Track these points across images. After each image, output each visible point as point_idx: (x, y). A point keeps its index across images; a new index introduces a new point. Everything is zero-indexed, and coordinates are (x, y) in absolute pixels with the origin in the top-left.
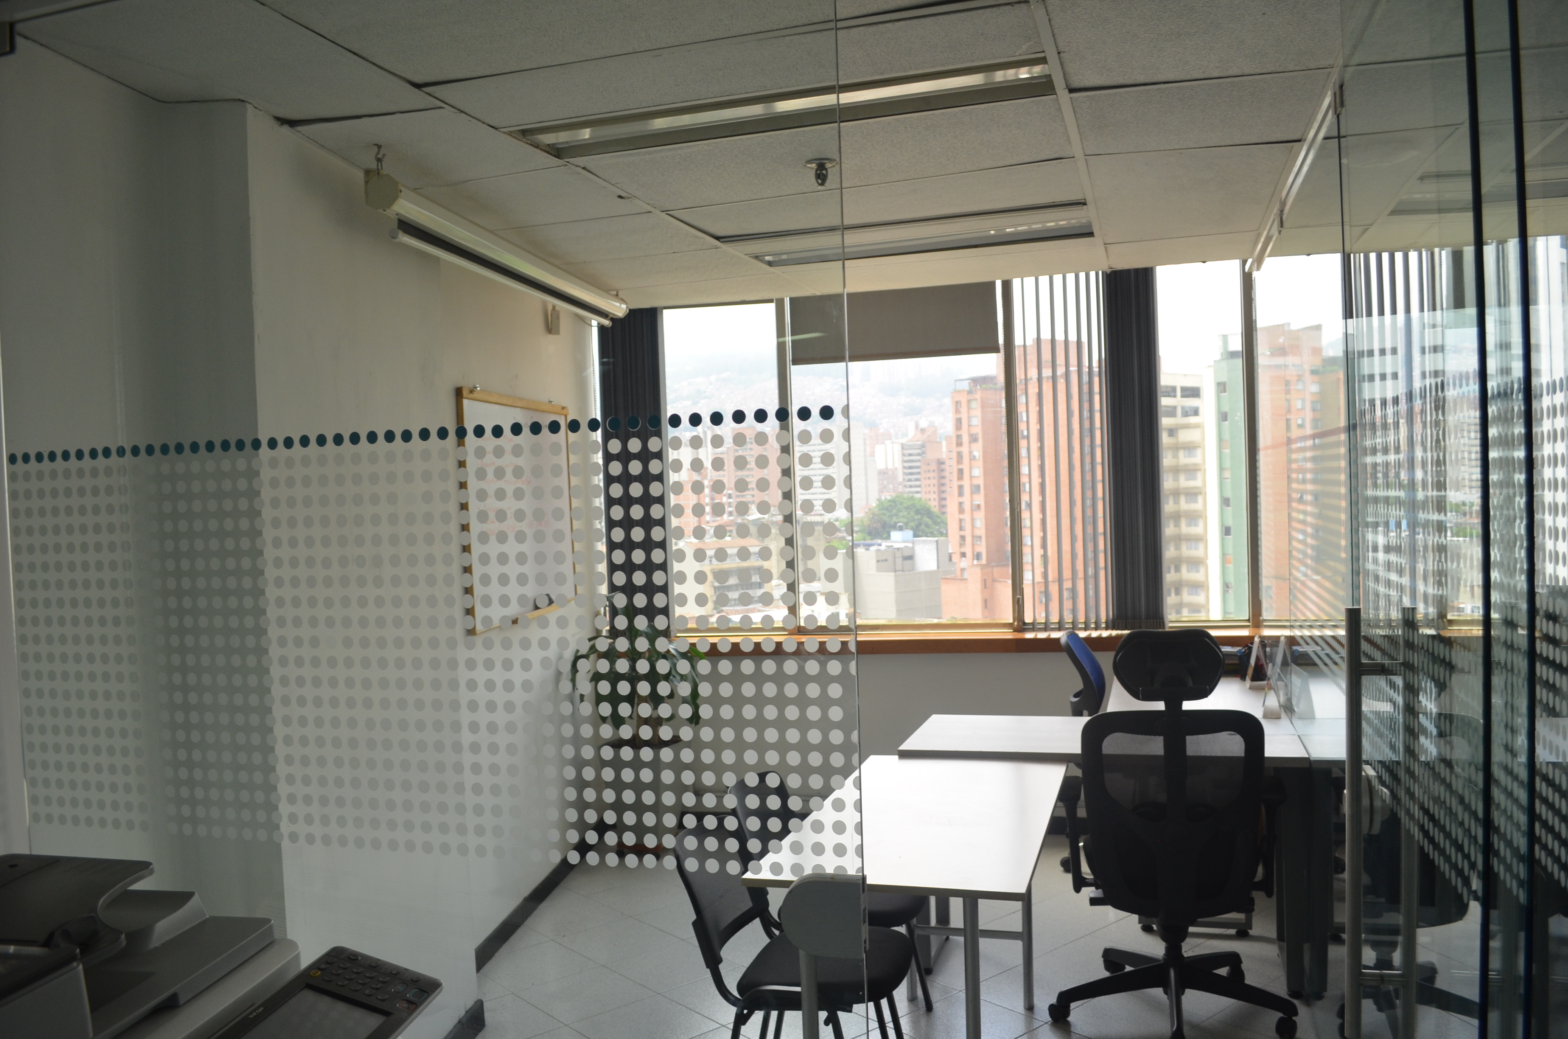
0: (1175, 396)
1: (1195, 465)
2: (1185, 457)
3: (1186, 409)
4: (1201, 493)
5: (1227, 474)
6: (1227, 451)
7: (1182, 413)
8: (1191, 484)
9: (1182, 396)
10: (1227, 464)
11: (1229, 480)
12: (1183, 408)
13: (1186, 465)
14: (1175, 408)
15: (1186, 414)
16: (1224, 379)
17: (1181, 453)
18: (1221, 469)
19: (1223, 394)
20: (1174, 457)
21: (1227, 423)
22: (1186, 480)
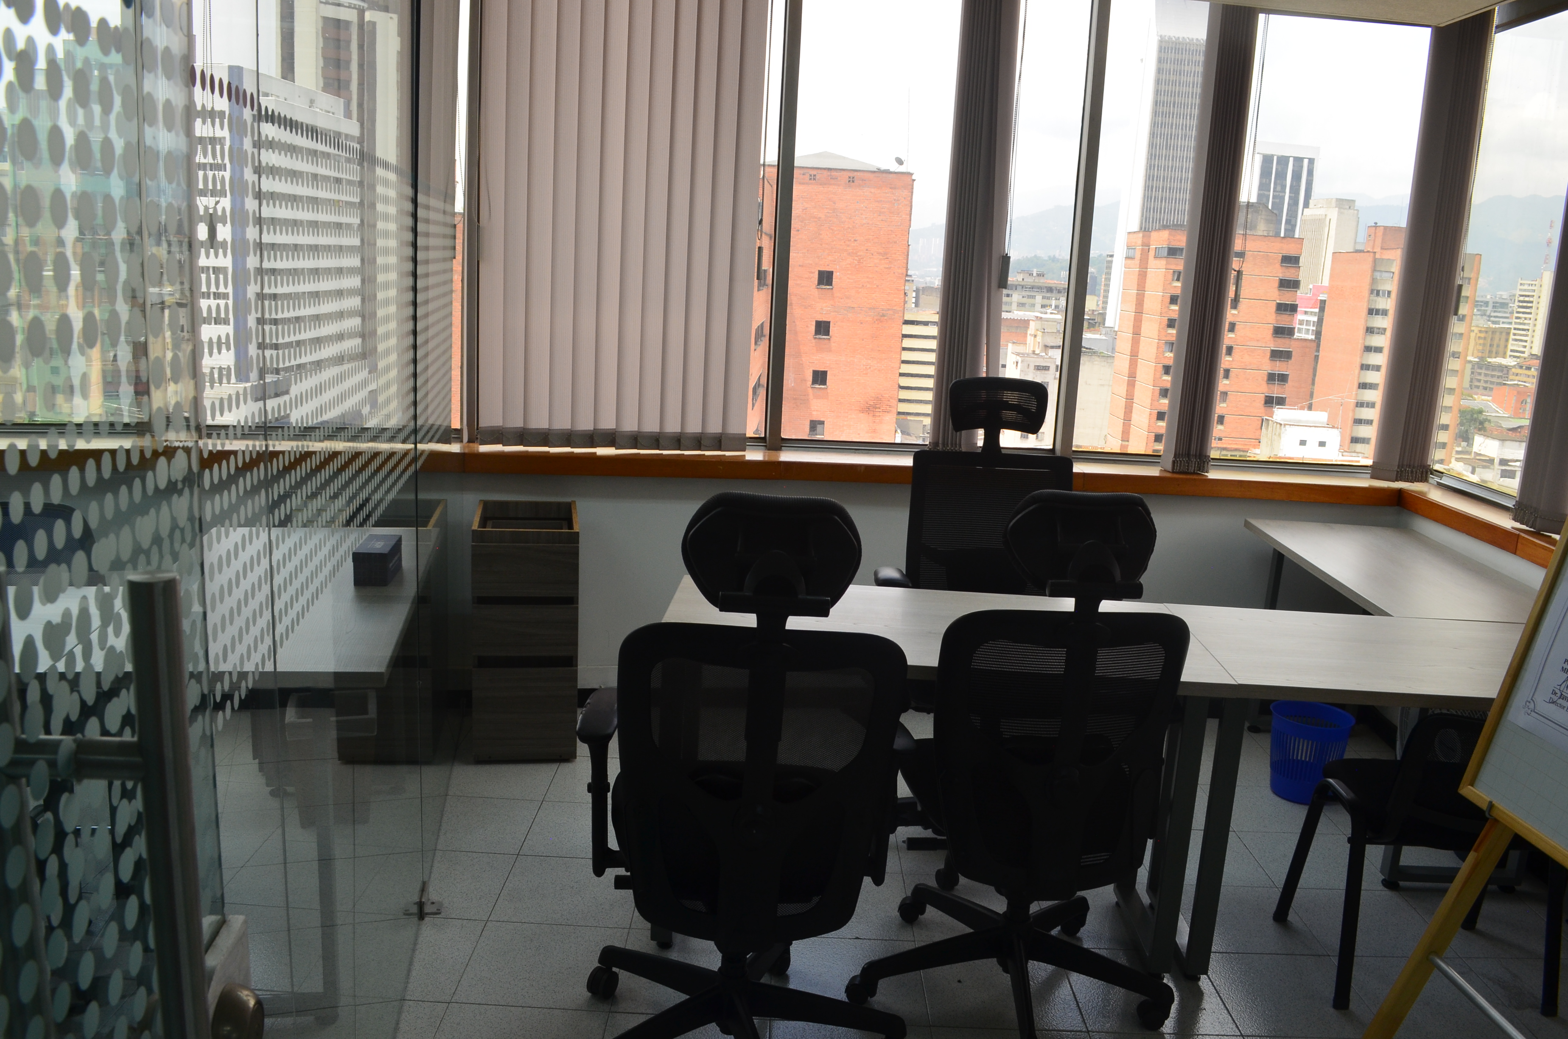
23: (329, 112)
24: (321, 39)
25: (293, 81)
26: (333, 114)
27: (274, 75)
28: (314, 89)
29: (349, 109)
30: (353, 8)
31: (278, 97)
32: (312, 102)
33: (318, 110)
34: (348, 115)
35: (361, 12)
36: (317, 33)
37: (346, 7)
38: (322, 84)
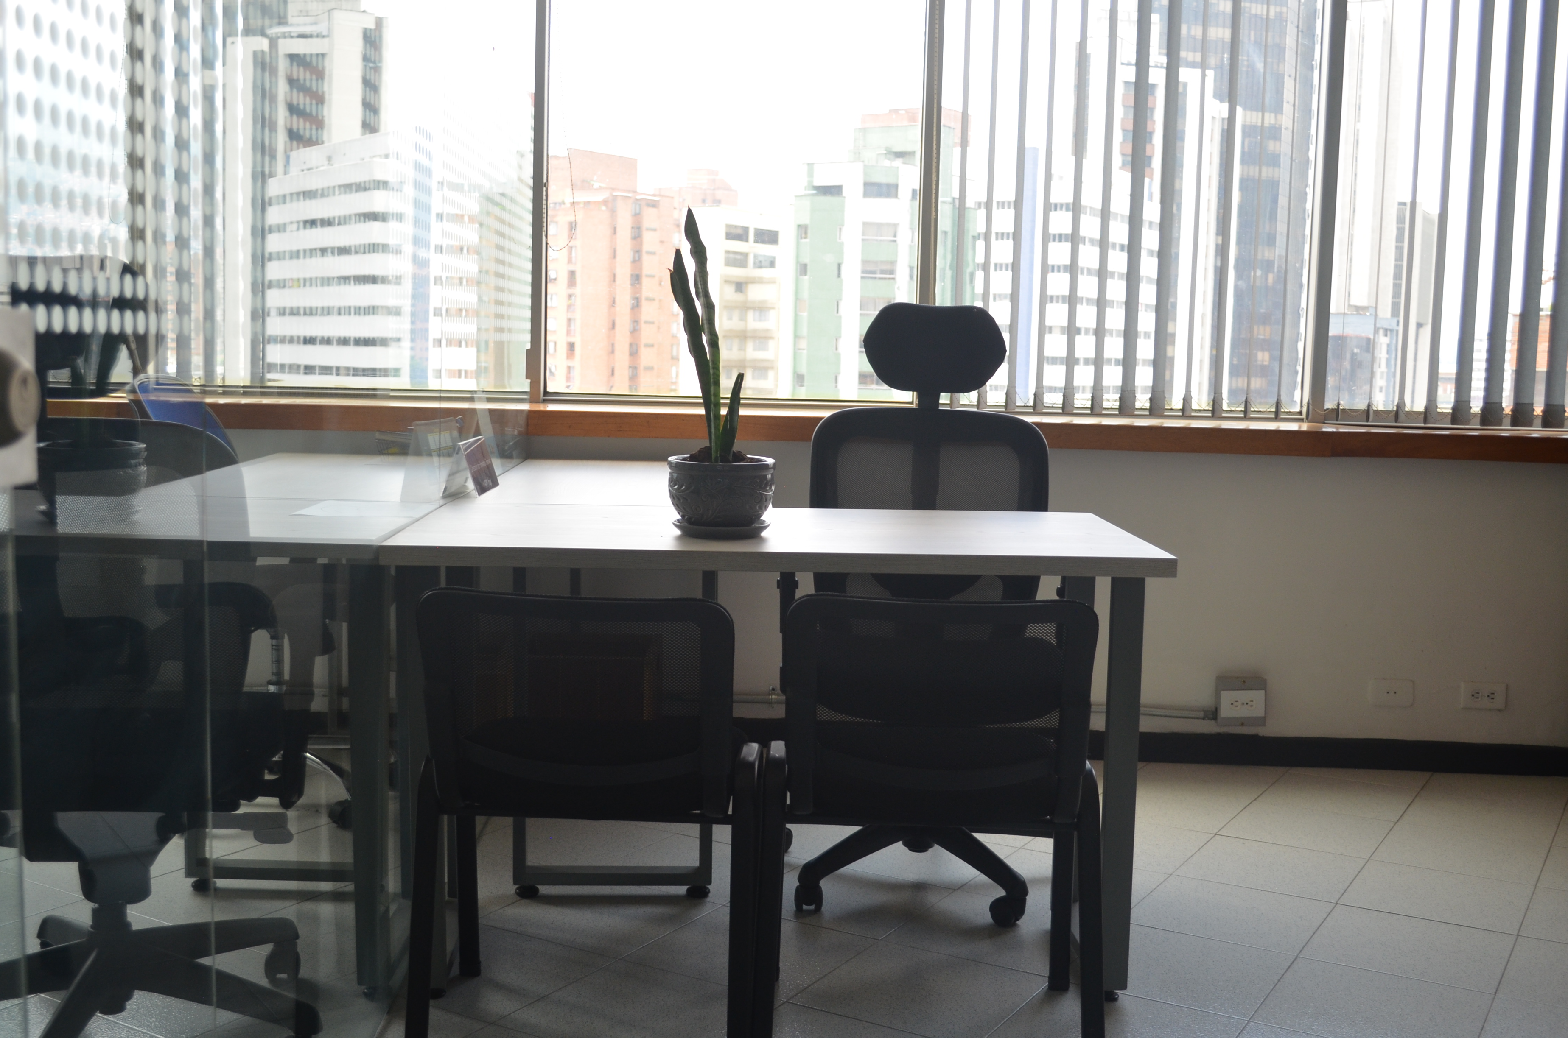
0: (747, 240)
1: (768, 330)
2: (754, 320)
3: (760, 258)
4: (772, 368)
5: (803, 344)
6: (805, 314)
7: (755, 263)
8: (760, 355)
9: (756, 241)
10: (804, 330)
11: (805, 352)
12: (755, 256)
13: (755, 331)
14: (746, 255)
15: (759, 265)
16: (806, 221)
17: (750, 315)
18: (797, 337)
19: (803, 240)
20: (741, 320)
21: (806, 277)
22: (755, 349)
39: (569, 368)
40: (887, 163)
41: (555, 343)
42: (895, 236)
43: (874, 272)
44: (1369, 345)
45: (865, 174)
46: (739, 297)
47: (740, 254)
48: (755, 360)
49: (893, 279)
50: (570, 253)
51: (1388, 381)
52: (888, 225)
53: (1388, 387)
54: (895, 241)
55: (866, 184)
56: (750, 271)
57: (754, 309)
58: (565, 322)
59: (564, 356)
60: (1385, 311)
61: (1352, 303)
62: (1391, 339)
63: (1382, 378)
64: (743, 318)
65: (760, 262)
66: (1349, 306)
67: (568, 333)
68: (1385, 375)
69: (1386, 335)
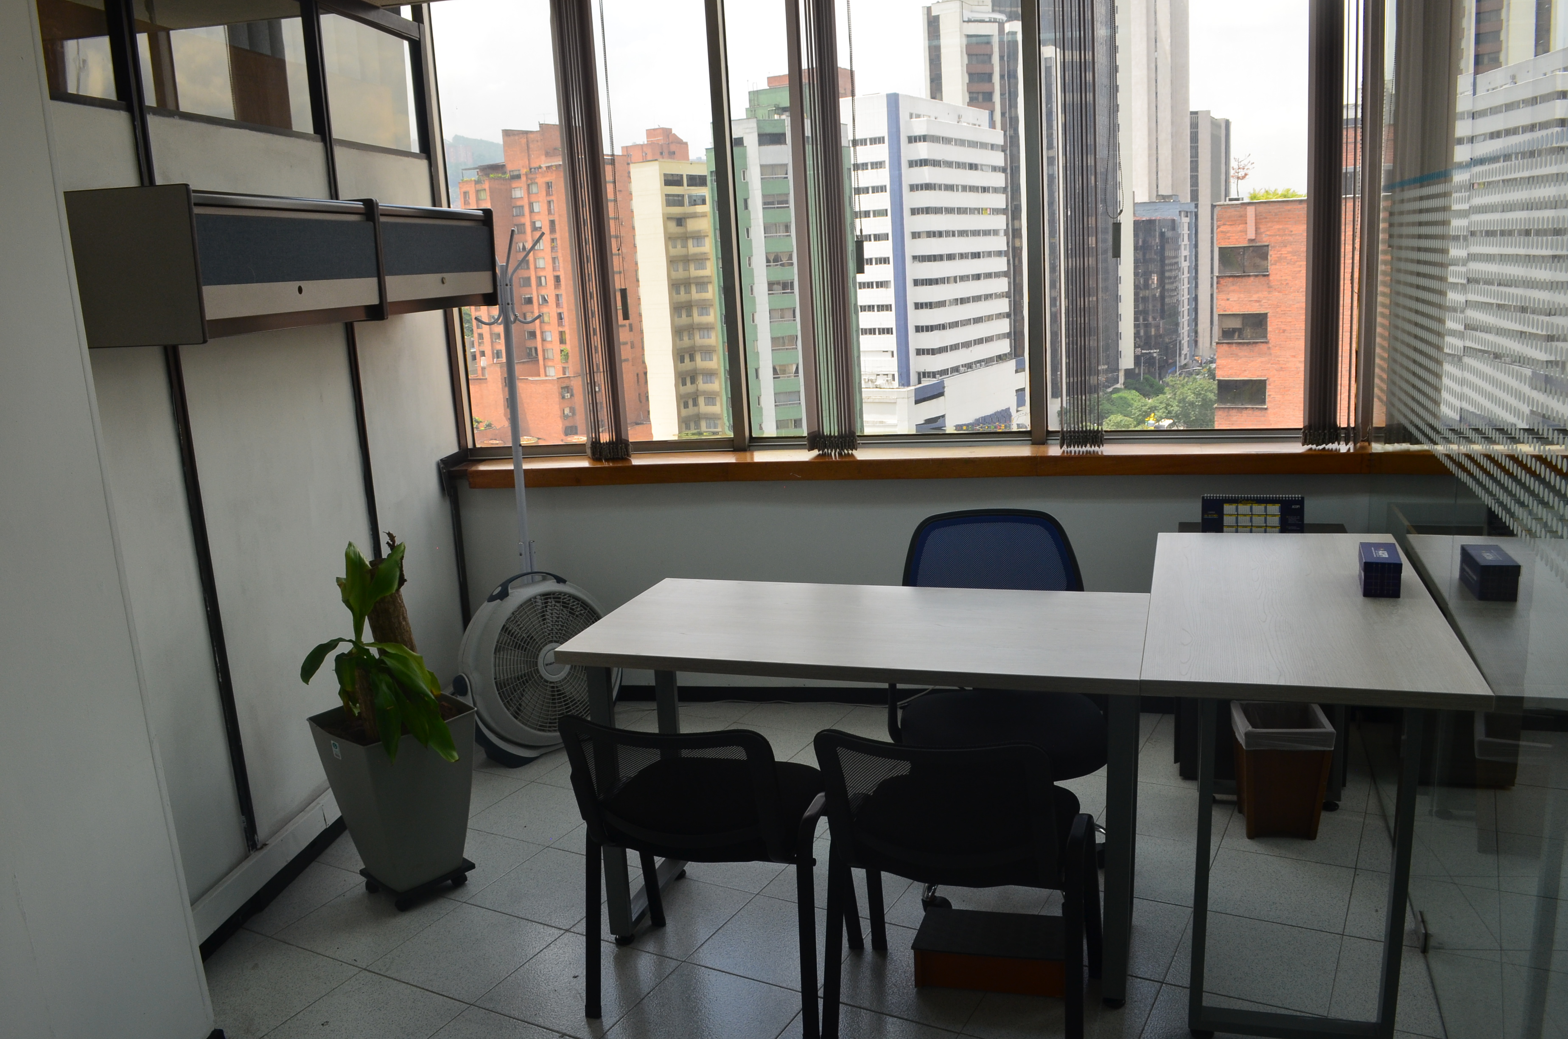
0: (682, 185)
2: (694, 247)
3: (694, 198)
4: (711, 282)
7: (690, 202)
8: (701, 273)
12: (690, 197)
13: (695, 255)
14: (682, 197)
15: (694, 203)
20: (683, 247)
23: (975, 125)
24: (965, 57)
25: (941, 100)
26: (979, 126)
27: (924, 96)
28: (961, 105)
29: (992, 119)
30: (994, 22)
31: (929, 117)
32: (959, 117)
33: (965, 124)
34: (992, 125)
35: (1001, 25)
36: (962, 52)
37: (987, 22)
38: (967, 100)
39: (557, 296)
40: (776, 117)
41: (545, 277)
42: (787, 174)
43: (773, 203)
44: (1173, 225)
45: (759, 127)
46: (680, 230)
47: (678, 196)
48: (697, 278)
49: (788, 207)
50: (549, 206)
51: (1190, 251)
52: (781, 165)
53: (1190, 256)
54: (787, 178)
55: (760, 136)
56: (687, 209)
57: (693, 238)
58: (550, 261)
59: (553, 287)
60: (1186, 197)
61: (1159, 194)
62: (1191, 219)
63: (1185, 249)
64: (685, 246)
65: (695, 200)
66: (1158, 195)
67: (554, 269)
68: (1188, 247)
69: (1187, 216)
